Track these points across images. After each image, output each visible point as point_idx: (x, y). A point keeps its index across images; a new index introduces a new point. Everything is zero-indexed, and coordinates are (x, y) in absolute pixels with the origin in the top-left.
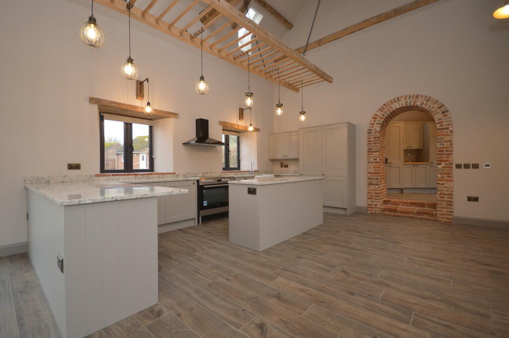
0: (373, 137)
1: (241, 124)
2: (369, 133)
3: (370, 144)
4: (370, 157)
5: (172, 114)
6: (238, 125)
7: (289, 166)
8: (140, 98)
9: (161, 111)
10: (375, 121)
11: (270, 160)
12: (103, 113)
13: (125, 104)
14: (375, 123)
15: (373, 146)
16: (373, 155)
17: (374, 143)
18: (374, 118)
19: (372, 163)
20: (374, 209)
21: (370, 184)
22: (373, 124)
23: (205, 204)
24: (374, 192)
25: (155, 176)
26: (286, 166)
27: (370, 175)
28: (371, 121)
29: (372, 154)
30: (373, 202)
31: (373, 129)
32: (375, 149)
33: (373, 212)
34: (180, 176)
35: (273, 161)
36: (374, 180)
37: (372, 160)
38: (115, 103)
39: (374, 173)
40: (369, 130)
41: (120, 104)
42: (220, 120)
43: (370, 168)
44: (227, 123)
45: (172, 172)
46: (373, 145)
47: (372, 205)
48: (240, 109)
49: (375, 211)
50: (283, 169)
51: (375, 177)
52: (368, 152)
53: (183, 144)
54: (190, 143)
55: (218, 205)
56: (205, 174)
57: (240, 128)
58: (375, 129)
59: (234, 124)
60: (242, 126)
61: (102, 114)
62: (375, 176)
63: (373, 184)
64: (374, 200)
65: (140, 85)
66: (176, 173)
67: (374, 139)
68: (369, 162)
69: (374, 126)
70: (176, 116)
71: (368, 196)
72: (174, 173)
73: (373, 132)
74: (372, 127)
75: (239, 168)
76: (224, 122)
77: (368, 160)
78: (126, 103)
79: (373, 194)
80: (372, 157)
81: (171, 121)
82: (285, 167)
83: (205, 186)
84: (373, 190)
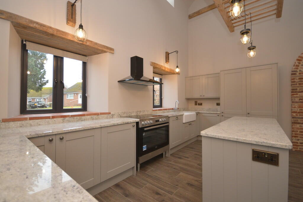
0: (298, 78)
1: (167, 66)
2: (292, 74)
3: (294, 84)
4: (295, 97)
5: (108, 48)
6: (165, 67)
7: (203, 104)
8: (71, 23)
9: (96, 44)
10: (299, 63)
11: (186, 99)
12: (25, 41)
13: (51, 28)
14: (300, 65)
15: (298, 87)
16: (298, 96)
17: (299, 84)
18: (298, 60)
19: (297, 102)
20: (299, 147)
21: (294, 123)
22: (298, 66)
23: (145, 148)
24: (299, 131)
25: (88, 117)
26: (201, 104)
27: (294, 114)
28: (295, 63)
29: (297, 94)
30: (298, 140)
31: (298, 70)
32: (300, 89)
33: (298, 149)
34: (115, 116)
35: (188, 99)
36: (299, 120)
37: (297, 100)
38: (37, 23)
39: (299, 113)
40: (292, 71)
41: (44, 26)
42: (152, 61)
43: (295, 107)
44: (157, 64)
45: (107, 112)
46: (298, 85)
47: (297, 143)
48: (166, 53)
49: (300, 148)
50: (198, 106)
51: (301, 117)
52: (292, 92)
53: (119, 82)
54: (125, 81)
55: (156, 147)
56: (139, 113)
57: (166, 70)
58: (300, 71)
59: (162, 66)
60: (168, 69)
61: (24, 43)
62: (300, 115)
63: (299, 123)
64: (299, 138)
65: (71, 7)
66: (112, 113)
67: (298, 80)
68: (293, 102)
69: (299, 67)
70: (112, 51)
71: (292, 134)
72: (109, 113)
73: (298, 73)
74: (297, 69)
75: (161, 106)
76: (155, 63)
77: (292, 100)
78: (53, 26)
79: (298, 133)
80: (297, 97)
81: (106, 57)
82: (199, 105)
83: (145, 129)
84: (298, 128)
